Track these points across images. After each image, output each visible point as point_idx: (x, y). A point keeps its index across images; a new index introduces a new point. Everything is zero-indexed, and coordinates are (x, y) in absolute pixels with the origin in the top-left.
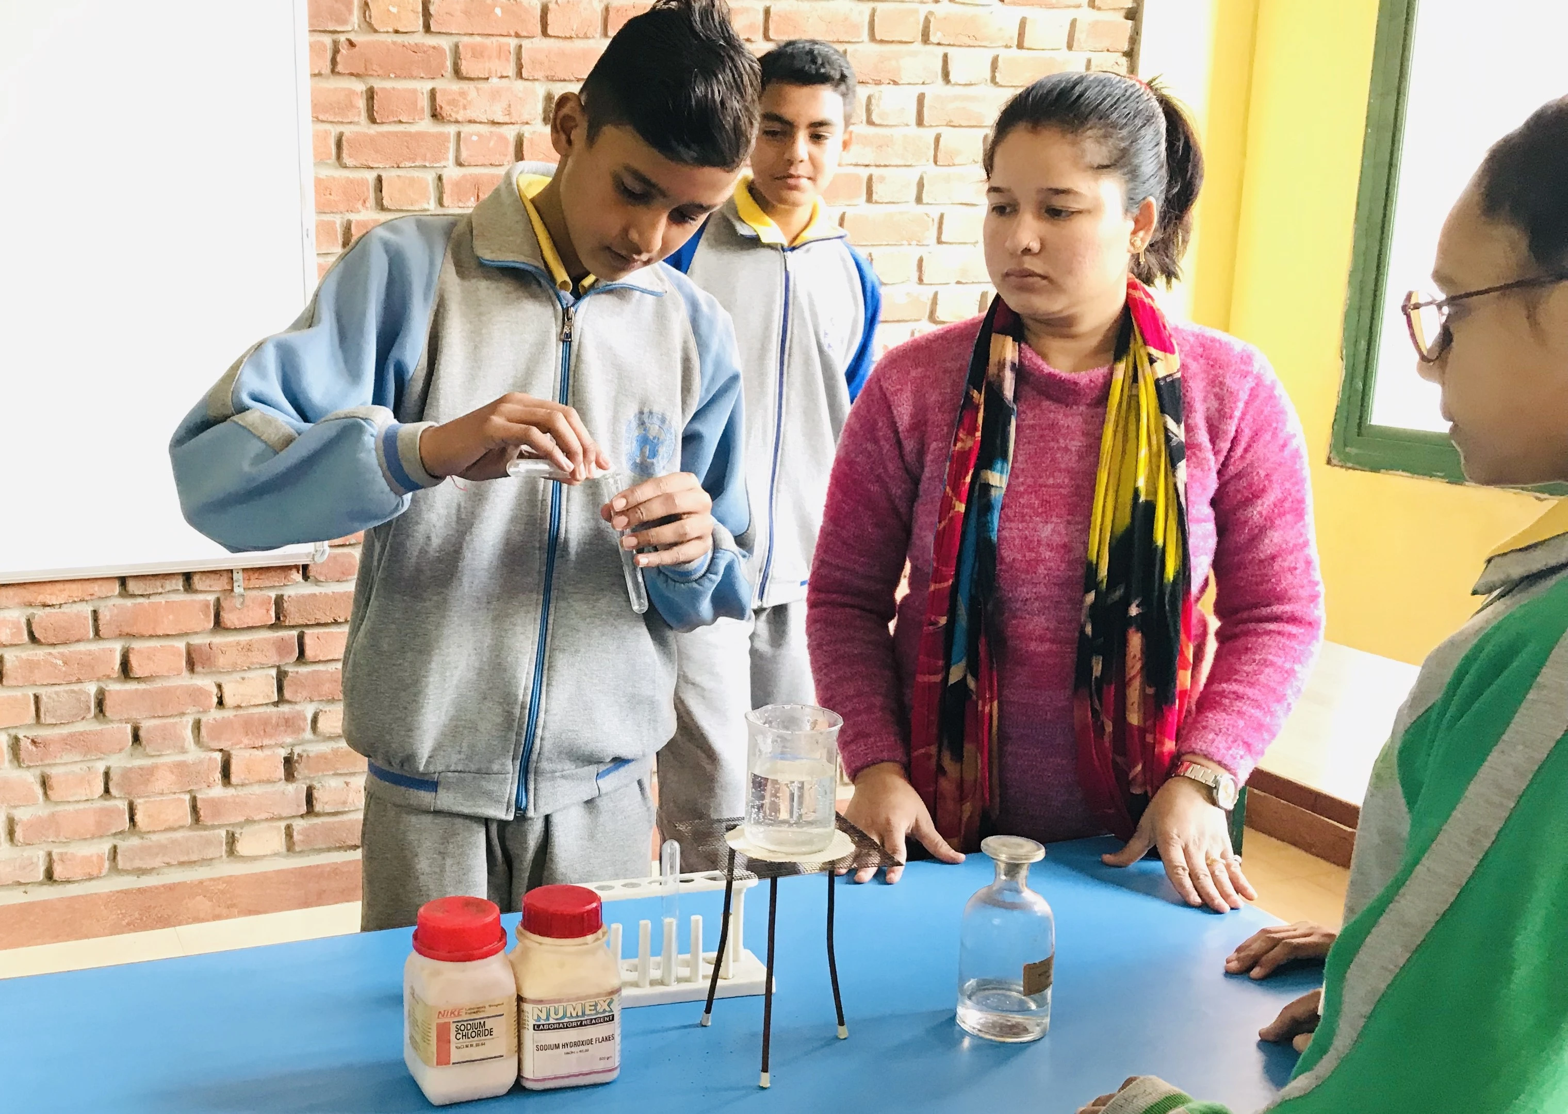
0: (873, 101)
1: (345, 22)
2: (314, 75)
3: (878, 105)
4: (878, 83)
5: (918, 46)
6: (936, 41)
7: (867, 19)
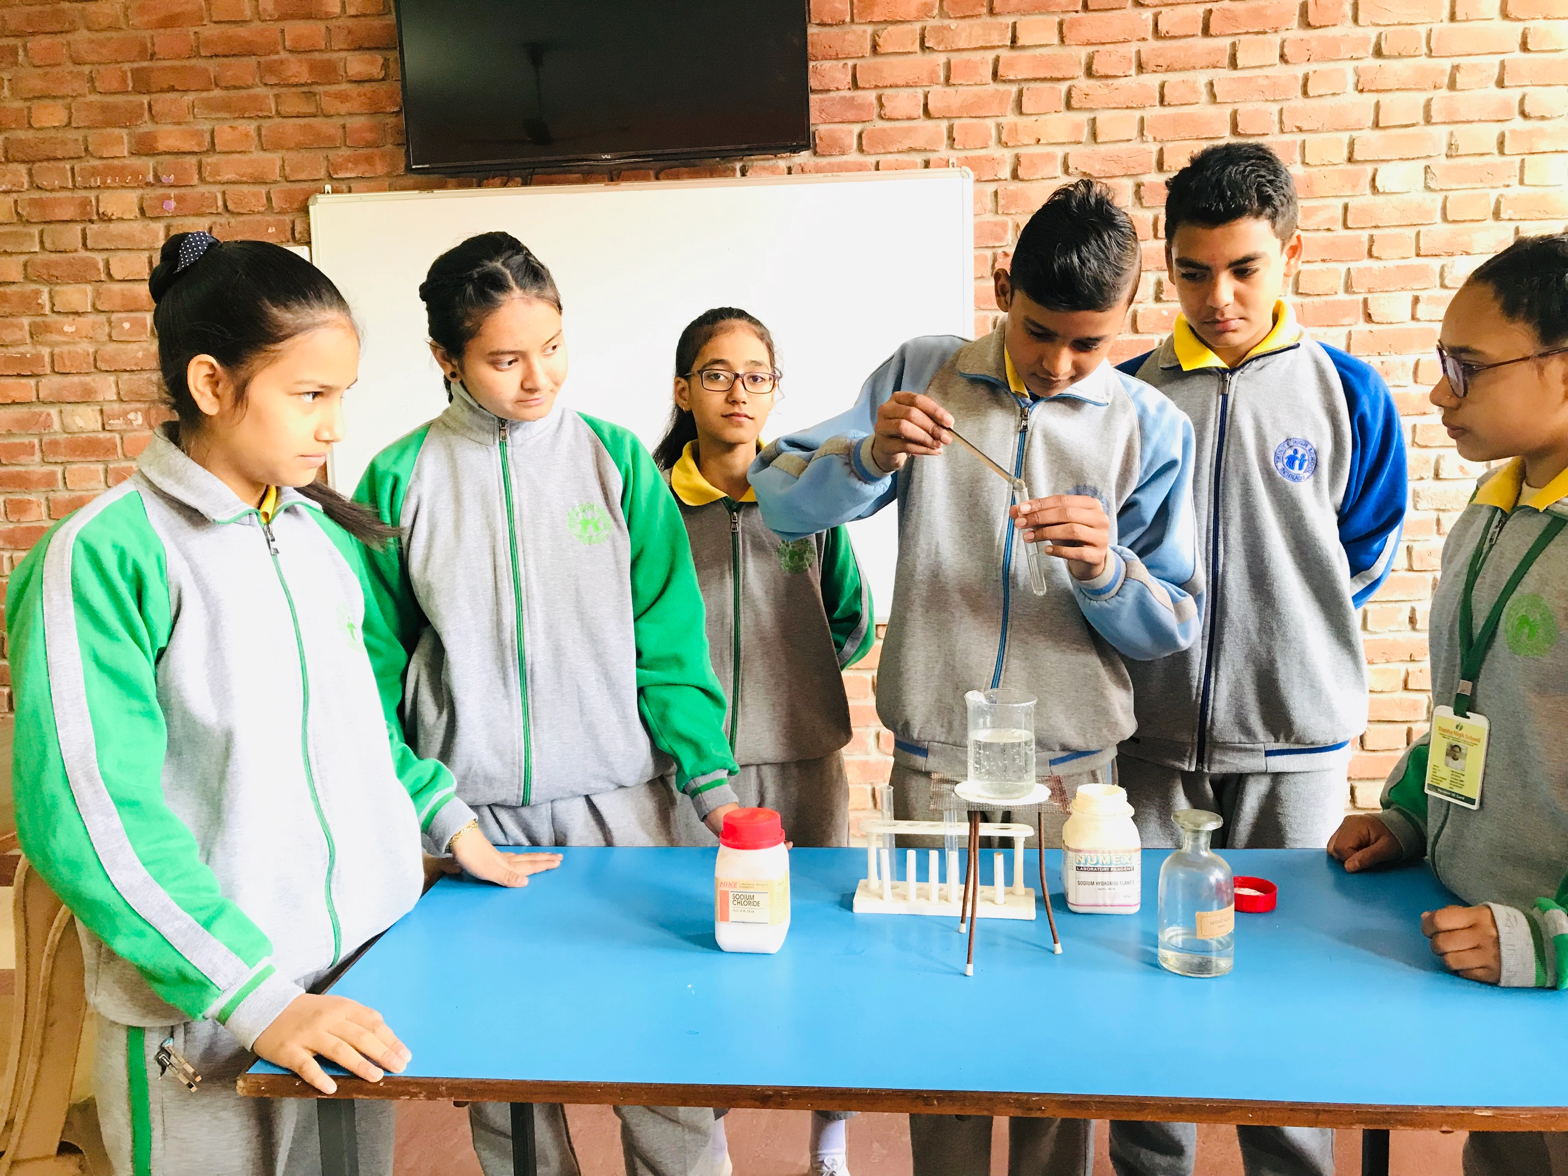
0: (1446, 269)
1: (1001, 239)
2: (976, 278)
3: (1451, 273)
4: (1452, 255)
5: (1490, 222)
6: (1508, 217)
7: (1439, 205)
